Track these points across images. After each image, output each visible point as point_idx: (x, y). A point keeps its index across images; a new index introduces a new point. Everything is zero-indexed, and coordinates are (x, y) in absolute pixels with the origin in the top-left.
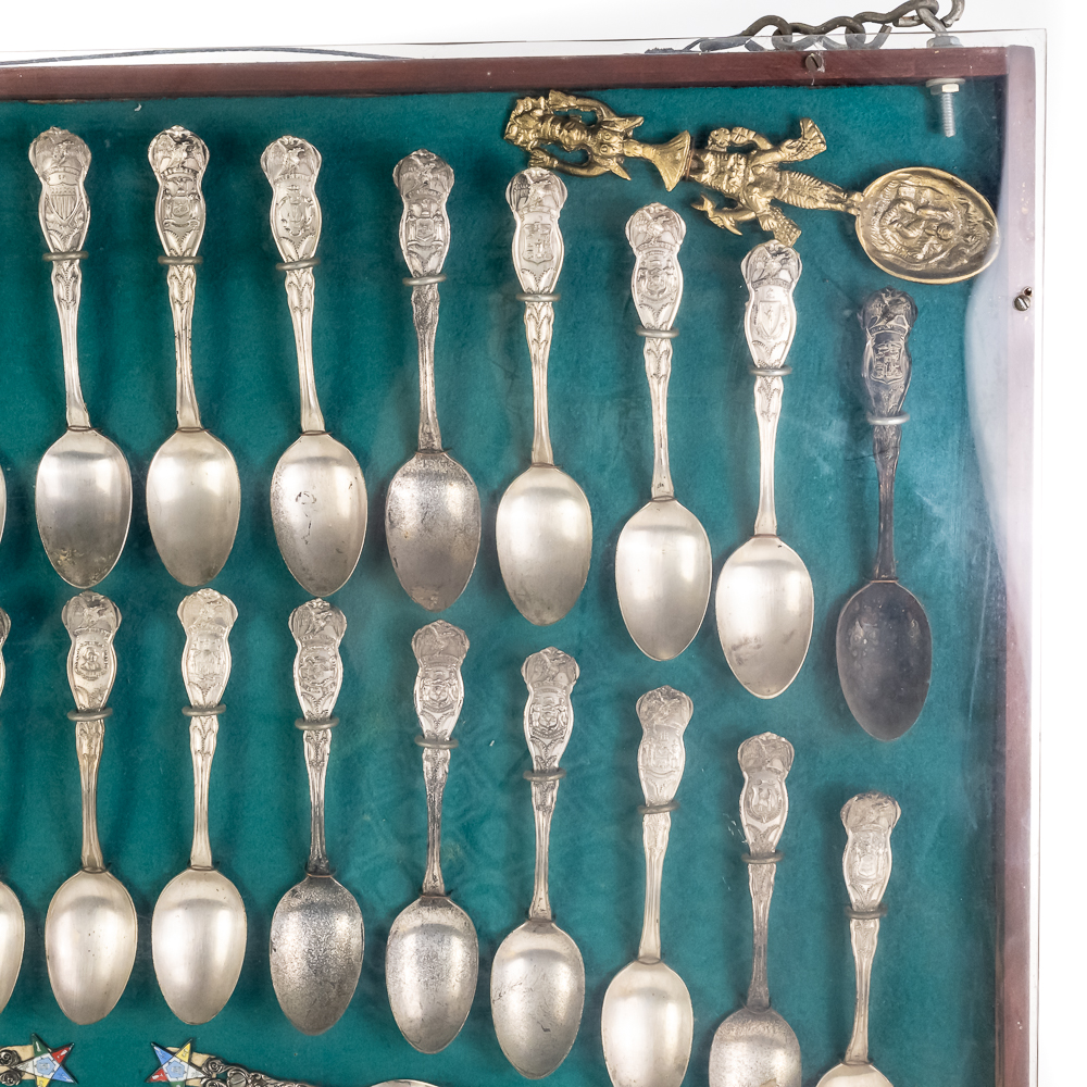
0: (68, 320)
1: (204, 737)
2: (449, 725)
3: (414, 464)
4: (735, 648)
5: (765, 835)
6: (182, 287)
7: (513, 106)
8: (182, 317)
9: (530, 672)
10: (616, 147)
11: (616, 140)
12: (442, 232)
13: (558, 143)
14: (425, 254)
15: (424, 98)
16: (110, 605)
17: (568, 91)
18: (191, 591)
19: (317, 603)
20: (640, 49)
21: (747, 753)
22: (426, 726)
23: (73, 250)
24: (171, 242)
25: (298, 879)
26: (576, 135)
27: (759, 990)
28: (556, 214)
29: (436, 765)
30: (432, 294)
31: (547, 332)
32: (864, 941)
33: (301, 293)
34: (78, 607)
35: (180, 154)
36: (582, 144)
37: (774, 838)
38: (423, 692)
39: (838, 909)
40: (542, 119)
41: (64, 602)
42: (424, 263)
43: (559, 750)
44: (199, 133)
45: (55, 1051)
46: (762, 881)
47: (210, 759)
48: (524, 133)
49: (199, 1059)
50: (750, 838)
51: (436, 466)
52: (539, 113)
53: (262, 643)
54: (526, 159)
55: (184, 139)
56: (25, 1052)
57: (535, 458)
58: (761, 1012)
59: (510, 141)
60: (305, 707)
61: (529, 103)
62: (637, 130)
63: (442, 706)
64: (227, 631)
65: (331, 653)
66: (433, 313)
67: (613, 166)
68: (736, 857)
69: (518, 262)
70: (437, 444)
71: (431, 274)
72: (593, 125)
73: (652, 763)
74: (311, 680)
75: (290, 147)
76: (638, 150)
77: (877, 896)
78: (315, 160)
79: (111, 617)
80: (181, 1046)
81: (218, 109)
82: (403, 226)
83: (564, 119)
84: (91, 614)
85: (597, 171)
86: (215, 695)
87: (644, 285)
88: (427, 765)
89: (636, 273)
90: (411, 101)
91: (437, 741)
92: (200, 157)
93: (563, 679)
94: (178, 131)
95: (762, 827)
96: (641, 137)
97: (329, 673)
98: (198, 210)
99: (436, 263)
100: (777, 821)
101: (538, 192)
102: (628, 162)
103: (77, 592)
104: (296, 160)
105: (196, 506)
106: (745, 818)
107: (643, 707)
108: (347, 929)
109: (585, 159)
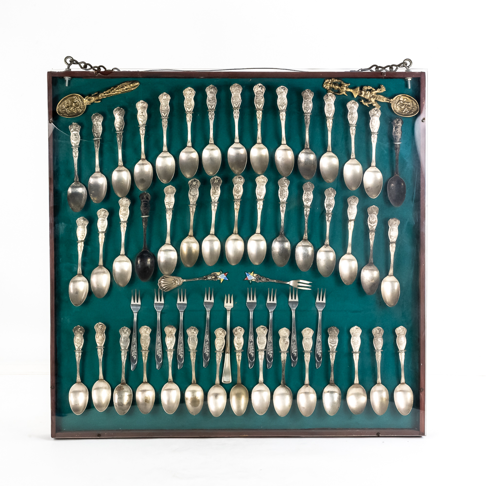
0: (236, 121)
1: (260, 205)
2: (309, 204)
3: (303, 151)
4: (367, 189)
5: (373, 227)
6: (259, 115)
7: (325, 81)
8: (259, 121)
9: (326, 193)
10: (345, 89)
11: (345, 88)
12: (311, 105)
13: (333, 88)
14: (307, 109)
15: (307, 79)
16: (243, 178)
17: (336, 78)
18: (259, 175)
19: (284, 178)
20: (349, 71)
21: (369, 210)
22: (305, 203)
23: (238, 107)
24: (257, 106)
25: (277, 236)
26: (337, 87)
27: (371, 260)
28: (333, 102)
29: (307, 211)
30: (309, 117)
31: (331, 125)
32: (392, 249)
33: (283, 116)
34: (236, 178)
35: (260, 89)
36: (338, 88)
37: (375, 227)
38: (304, 197)
39: (387, 243)
40: (330, 84)
41: (233, 178)
42: (307, 111)
43: (331, 209)
44: (264, 85)
45: (225, 274)
46: (372, 236)
47: (261, 210)
48: (327, 86)
49: (255, 275)
50: (370, 227)
51: (308, 151)
52: (330, 82)
53: (272, 187)
54: (327, 91)
55: (261, 86)
56: (218, 274)
57: (328, 150)
58: (371, 265)
59: (324, 88)
60: (281, 199)
61: (328, 81)
62: (349, 86)
63: (308, 200)
64: (265, 184)
65: (286, 189)
66: (309, 121)
67: (344, 93)
68: (367, 231)
69: (326, 111)
70: (308, 147)
71: (309, 113)
72: (340, 85)
73: (350, 212)
74: (282, 194)
75: (282, 88)
76: (349, 90)
77: (395, 240)
78: (287, 90)
79: (243, 180)
80: (251, 273)
81: (266, 80)
82: (303, 104)
83: (335, 84)
84: (238, 180)
85: (341, 94)
86: (262, 197)
87: (350, 116)
88: (305, 212)
89: (349, 114)
90: (304, 80)
91: (307, 207)
92: (264, 90)
93: (333, 194)
94: (260, 84)
95: (372, 225)
96: (349, 87)
97: (286, 193)
98: (263, 100)
99: (310, 111)
100: (375, 224)
101: (330, 97)
102: (347, 92)
103: (236, 175)
104: (283, 90)
105: (261, 159)
106: (369, 223)
107: (349, 200)
108: (287, 245)
109: (339, 91)
